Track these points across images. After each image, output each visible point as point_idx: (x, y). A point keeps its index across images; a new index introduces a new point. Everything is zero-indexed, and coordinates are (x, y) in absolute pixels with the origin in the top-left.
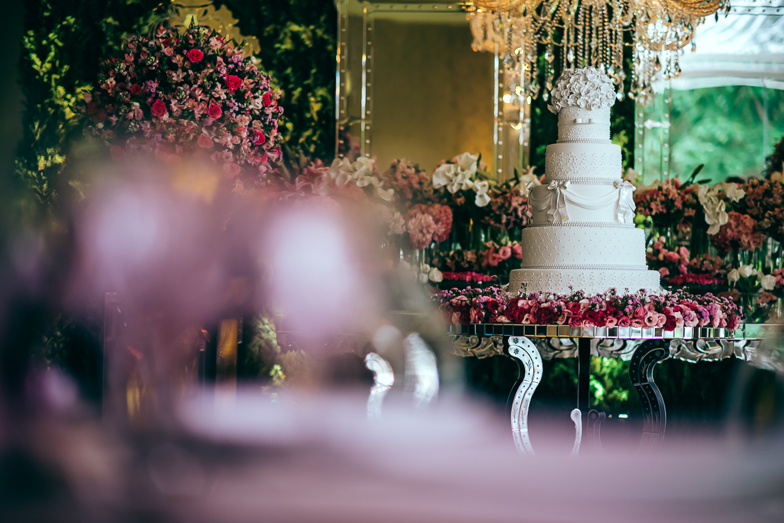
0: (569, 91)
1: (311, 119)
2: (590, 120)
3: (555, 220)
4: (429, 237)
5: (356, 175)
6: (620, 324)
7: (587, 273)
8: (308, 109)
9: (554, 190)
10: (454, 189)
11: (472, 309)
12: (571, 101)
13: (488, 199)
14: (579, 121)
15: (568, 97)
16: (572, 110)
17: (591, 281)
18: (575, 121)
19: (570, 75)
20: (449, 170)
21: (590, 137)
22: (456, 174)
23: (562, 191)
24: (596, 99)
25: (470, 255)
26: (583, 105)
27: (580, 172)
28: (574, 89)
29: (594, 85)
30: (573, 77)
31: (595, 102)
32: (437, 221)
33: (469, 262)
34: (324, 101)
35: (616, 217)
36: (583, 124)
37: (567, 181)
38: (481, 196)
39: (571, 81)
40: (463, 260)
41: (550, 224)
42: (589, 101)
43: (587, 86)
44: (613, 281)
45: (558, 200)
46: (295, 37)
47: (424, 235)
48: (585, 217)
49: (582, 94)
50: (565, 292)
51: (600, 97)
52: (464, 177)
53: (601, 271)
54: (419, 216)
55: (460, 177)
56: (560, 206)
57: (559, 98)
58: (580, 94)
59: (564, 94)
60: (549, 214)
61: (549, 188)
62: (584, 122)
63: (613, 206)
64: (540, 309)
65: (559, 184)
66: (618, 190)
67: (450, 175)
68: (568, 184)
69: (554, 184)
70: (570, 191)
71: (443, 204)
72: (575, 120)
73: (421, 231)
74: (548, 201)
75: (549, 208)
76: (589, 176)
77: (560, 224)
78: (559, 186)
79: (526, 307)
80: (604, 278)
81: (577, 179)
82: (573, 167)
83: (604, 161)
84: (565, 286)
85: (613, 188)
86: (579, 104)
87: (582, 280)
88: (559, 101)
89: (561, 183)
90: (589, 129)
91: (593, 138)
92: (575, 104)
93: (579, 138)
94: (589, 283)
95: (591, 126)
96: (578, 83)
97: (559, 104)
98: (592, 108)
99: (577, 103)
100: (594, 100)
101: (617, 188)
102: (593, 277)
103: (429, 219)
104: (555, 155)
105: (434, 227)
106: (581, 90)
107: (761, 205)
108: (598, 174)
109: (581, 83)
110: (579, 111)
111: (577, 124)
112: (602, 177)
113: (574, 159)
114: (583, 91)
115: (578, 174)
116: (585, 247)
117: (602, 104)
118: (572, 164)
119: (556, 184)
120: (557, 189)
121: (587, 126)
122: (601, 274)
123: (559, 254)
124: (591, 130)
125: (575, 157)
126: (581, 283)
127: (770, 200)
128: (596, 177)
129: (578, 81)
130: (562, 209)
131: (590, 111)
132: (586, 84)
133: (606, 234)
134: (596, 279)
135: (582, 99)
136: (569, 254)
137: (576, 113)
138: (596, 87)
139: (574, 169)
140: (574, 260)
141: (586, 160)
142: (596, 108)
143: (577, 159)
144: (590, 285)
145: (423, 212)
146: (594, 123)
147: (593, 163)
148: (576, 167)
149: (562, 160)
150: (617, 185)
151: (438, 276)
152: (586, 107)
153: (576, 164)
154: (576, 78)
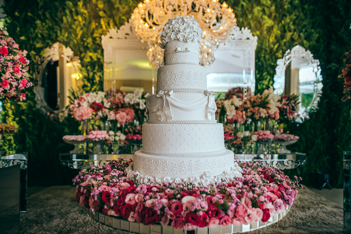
0: (172, 30)
1: (96, 83)
2: (186, 49)
3: (163, 119)
4: (124, 120)
6: (222, 223)
8: (95, 79)
9: (161, 97)
10: (132, 103)
12: (173, 37)
13: (144, 106)
14: (179, 49)
15: (171, 34)
16: (174, 43)
17: (190, 167)
18: (176, 50)
20: (130, 96)
21: (187, 61)
22: (133, 97)
23: (167, 98)
24: (190, 34)
25: (138, 127)
26: (181, 39)
27: (180, 84)
28: (175, 28)
29: (189, 25)
30: (174, 21)
31: (190, 36)
32: (127, 114)
33: (138, 130)
34: (100, 77)
35: (206, 116)
37: (171, 90)
38: (142, 105)
39: (173, 23)
40: (136, 129)
41: (159, 122)
42: (186, 36)
43: (184, 26)
44: (207, 166)
45: (165, 104)
46: (91, 57)
47: (122, 120)
48: (186, 116)
49: (181, 31)
52: (136, 98)
54: (121, 113)
55: (134, 98)
56: (166, 109)
57: (165, 35)
58: (179, 31)
59: (169, 31)
60: (158, 115)
61: (157, 96)
62: (182, 50)
63: (203, 108)
65: (164, 93)
66: (207, 97)
68: (171, 93)
69: (161, 93)
70: (173, 97)
71: (130, 109)
73: (121, 118)
74: (157, 106)
75: (158, 110)
76: (186, 87)
77: (166, 122)
78: (165, 94)
80: (200, 165)
81: (178, 90)
82: (175, 81)
83: (197, 77)
84: (170, 171)
85: (204, 96)
86: (178, 38)
87: (183, 167)
88: (165, 37)
89: (166, 92)
90: (186, 55)
91: (189, 62)
92: (176, 38)
93: (179, 62)
94: (188, 169)
95: (187, 54)
96: (178, 24)
97: (165, 39)
98: (188, 41)
99: (177, 37)
100: (189, 35)
101: (207, 95)
102: (192, 164)
103: (125, 114)
104: (163, 74)
105: (126, 117)
106: (180, 28)
107: (243, 107)
108: (193, 86)
109: (180, 24)
110: (179, 43)
111: (177, 52)
112: (196, 88)
113: (175, 76)
114: (182, 29)
115: (178, 86)
116: (184, 139)
117: (194, 38)
118: (174, 79)
119: (163, 93)
120: (163, 97)
121: (185, 53)
122: (197, 162)
123: (165, 145)
124: (187, 56)
125: (176, 74)
126: (182, 169)
127: (246, 106)
128: (192, 88)
129: (178, 22)
130: (167, 111)
131: (186, 43)
132: (183, 24)
133: (200, 129)
134: (194, 166)
135: (181, 34)
136: (172, 145)
137: (177, 45)
138: (190, 26)
139: (176, 83)
140: (176, 150)
141: (184, 76)
142: (191, 41)
143: (178, 76)
144: (190, 171)
145: (122, 111)
146: (189, 51)
147: (189, 78)
148: (177, 81)
149: (167, 77)
150: (207, 93)
151: (123, 137)
152: (184, 40)
153: (177, 79)
154: (176, 21)
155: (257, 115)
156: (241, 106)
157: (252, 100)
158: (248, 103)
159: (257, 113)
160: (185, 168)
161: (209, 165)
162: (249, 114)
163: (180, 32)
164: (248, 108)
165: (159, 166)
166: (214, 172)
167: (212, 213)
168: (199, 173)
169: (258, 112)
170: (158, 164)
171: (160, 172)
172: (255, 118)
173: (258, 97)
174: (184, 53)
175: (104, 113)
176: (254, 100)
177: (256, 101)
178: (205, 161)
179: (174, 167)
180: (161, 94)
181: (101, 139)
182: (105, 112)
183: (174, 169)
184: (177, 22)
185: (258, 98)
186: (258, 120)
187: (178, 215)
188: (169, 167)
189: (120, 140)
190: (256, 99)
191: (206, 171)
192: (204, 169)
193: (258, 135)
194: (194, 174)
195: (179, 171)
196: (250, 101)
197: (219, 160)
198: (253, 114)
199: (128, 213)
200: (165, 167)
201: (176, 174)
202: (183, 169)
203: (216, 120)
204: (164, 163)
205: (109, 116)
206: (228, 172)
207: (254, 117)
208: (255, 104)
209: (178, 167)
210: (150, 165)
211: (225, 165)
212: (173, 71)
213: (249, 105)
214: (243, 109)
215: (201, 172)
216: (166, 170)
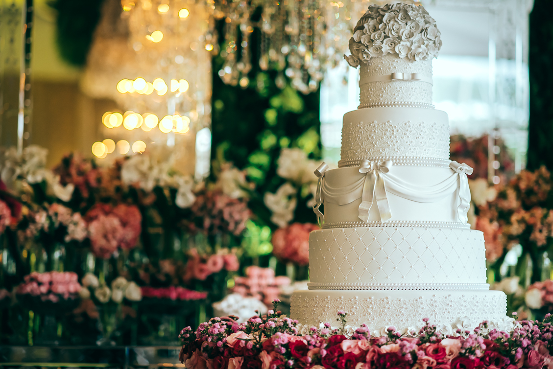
0: (383, 34)
2: (413, 75)
3: (370, 218)
4: (114, 243)
5: (26, 168)
7: (426, 296)
9: (368, 175)
10: (148, 186)
11: (263, 354)
12: (386, 48)
13: (192, 198)
14: (399, 76)
15: (382, 42)
16: (386, 61)
17: (432, 308)
18: (392, 76)
19: (382, 13)
21: (412, 100)
23: (381, 175)
25: (167, 266)
26: (403, 55)
27: (402, 148)
28: (390, 30)
29: (417, 25)
30: (387, 15)
31: (420, 50)
32: (124, 224)
33: (167, 275)
35: (454, 214)
36: (403, 80)
37: (388, 160)
38: (184, 195)
39: (384, 19)
41: (360, 223)
42: (413, 48)
43: (408, 27)
44: (463, 308)
45: (375, 188)
47: (109, 241)
48: (416, 213)
49: (403, 38)
50: (411, 326)
51: (426, 42)
52: (161, 171)
53: (446, 293)
54: (102, 218)
55: (156, 170)
56: (378, 197)
57: (367, 43)
58: (400, 38)
59: (376, 37)
60: (362, 210)
61: (360, 171)
62: (406, 77)
63: (449, 198)
64: (381, 356)
65: (376, 165)
66: (456, 174)
67: (145, 168)
68: (389, 165)
69: (368, 165)
70: (392, 176)
71: (129, 205)
72: (392, 74)
74: (358, 191)
75: (361, 199)
76: (414, 155)
77: (378, 223)
78: (378, 168)
79: (356, 352)
80: (450, 304)
81: (399, 159)
82: (392, 141)
83: (434, 134)
84: (394, 315)
85: (450, 173)
86: (397, 52)
87: (419, 307)
88: (367, 47)
89: (379, 163)
90: (411, 88)
91: (416, 101)
92: (391, 52)
93: (396, 100)
94: (429, 312)
95: (414, 84)
96: (395, 23)
97: (368, 52)
98: (416, 58)
99: (394, 50)
100: (419, 47)
101: (455, 172)
102: (435, 301)
103: (115, 222)
104: (353, 125)
105: (121, 232)
106: (401, 32)
107: (497, 208)
108: (427, 152)
109: (400, 23)
110: (397, 62)
111: (395, 81)
112: (431, 156)
113: (393, 131)
114: (404, 34)
115: (399, 153)
116: (419, 257)
117: (429, 53)
118: (391, 137)
119: (372, 165)
120: (372, 173)
121: (409, 84)
122: (446, 298)
123: (379, 268)
124: (413, 90)
125: (395, 127)
126: (418, 312)
127: (505, 205)
128: (425, 156)
129: (396, 19)
130: (381, 201)
131: (412, 62)
132: (406, 24)
133: (446, 238)
134: (440, 305)
135: (403, 45)
136: (395, 268)
137: (392, 64)
138: (420, 28)
139: (394, 145)
140: (403, 277)
141: (411, 131)
142: (421, 58)
143: (398, 131)
144: (432, 315)
145: (107, 214)
146: (418, 80)
147: (420, 137)
148: (397, 142)
149: (375, 132)
150: (457, 168)
151: (135, 293)
152: (407, 57)
153: (396, 137)
154: (392, 16)
155: (541, 231)
156: (490, 204)
157: (523, 185)
158: (512, 194)
159: (539, 225)
160: (423, 308)
161: (465, 306)
162: (516, 229)
163: (401, 40)
164: (510, 212)
165: (372, 308)
166: (476, 320)
167: (490, 359)
168: (450, 320)
169: (542, 223)
170: (371, 303)
171: (373, 319)
172: (534, 243)
173: (541, 176)
174: (407, 82)
175: (54, 218)
176: (528, 186)
177: (536, 188)
178: (460, 298)
179: (402, 307)
180: (369, 167)
181: (66, 296)
182: (56, 214)
183: (403, 311)
184: (394, 18)
185: (541, 181)
186: (544, 248)
187: (440, 360)
188: (394, 308)
189: (126, 302)
190: (537, 182)
191: (462, 316)
192: (458, 312)
193: (543, 293)
194: (440, 321)
195: (412, 315)
196: (517, 188)
197: (484, 299)
198: (529, 229)
199: (352, 366)
200: (385, 307)
201: (407, 320)
202: (420, 311)
203: (469, 225)
204: (383, 301)
205: (71, 228)
206: (499, 324)
207: (532, 237)
208: (534, 199)
209: (411, 308)
210: (353, 307)
211: (493, 310)
212: (388, 122)
213: (512, 202)
214: (496, 214)
215: (453, 318)
216: (386, 314)
